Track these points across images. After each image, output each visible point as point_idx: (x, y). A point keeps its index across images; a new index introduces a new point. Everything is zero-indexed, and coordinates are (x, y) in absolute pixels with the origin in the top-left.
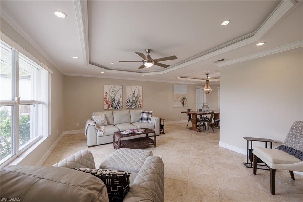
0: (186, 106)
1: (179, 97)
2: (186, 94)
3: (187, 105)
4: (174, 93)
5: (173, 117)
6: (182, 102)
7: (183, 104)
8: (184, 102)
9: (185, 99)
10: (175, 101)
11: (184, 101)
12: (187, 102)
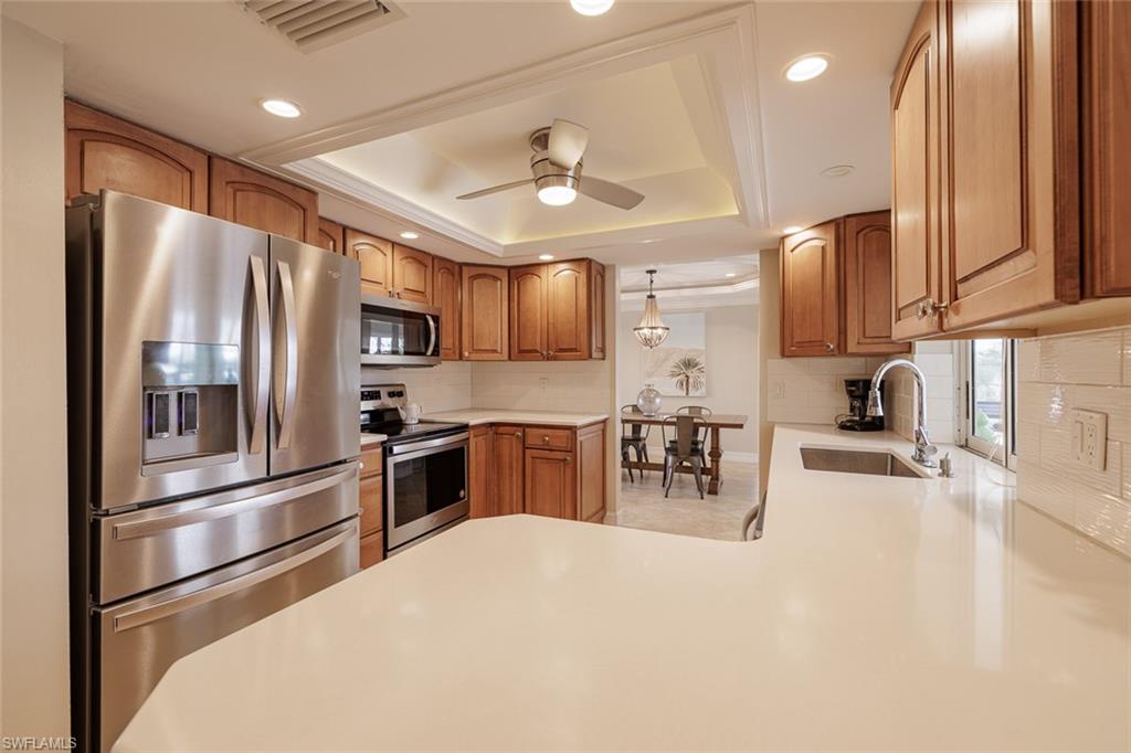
0: (698, 394)
1: (666, 359)
3: (702, 390)
6: (682, 377)
7: (685, 384)
8: (691, 380)
9: (696, 365)
11: (687, 376)
12: (703, 379)
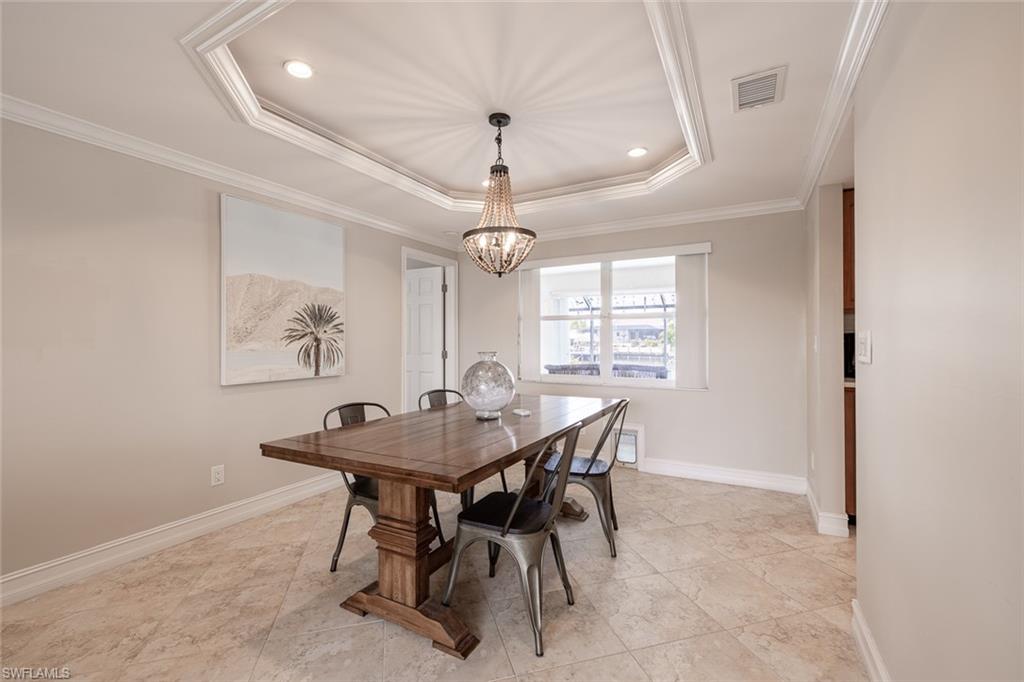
0: (331, 373)
1: (277, 304)
2: (340, 289)
3: (341, 364)
4: (232, 268)
5: (217, 472)
6: (307, 340)
7: (314, 355)
8: (323, 347)
9: (330, 320)
10: (241, 336)
11: (317, 340)
12: (341, 345)
